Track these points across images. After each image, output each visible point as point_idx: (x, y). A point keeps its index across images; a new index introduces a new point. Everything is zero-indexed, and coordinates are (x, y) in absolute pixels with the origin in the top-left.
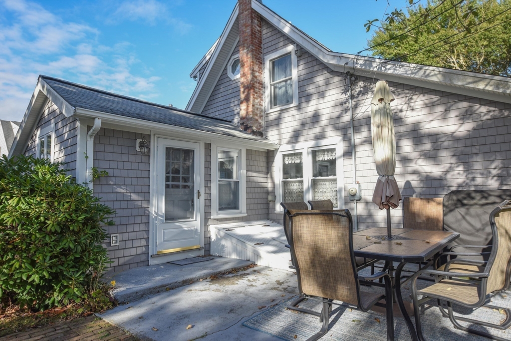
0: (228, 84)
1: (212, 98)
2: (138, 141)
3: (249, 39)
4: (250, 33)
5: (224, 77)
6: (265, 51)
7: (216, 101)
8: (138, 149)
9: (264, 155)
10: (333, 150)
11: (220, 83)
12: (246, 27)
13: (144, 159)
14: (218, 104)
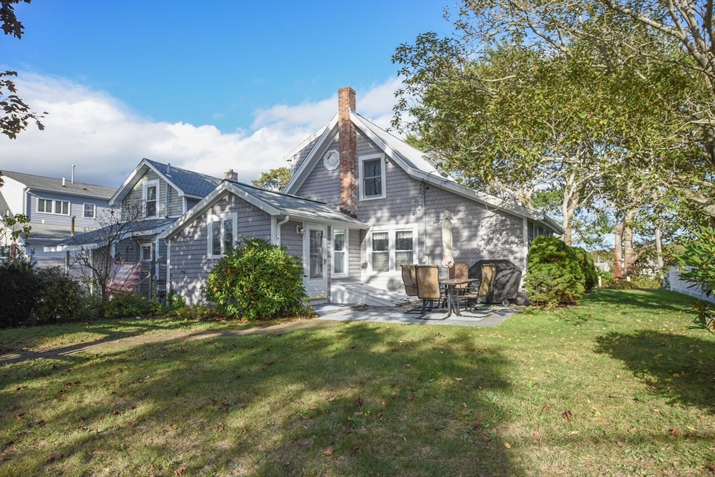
0: (324, 172)
1: (307, 182)
2: (298, 227)
3: (348, 144)
4: (349, 139)
5: (320, 166)
6: (359, 153)
7: (312, 185)
8: (297, 232)
9: (359, 232)
10: (410, 232)
11: (316, 170)
12: (346, 134)
13: (300, 238)
14: (313, 188)
